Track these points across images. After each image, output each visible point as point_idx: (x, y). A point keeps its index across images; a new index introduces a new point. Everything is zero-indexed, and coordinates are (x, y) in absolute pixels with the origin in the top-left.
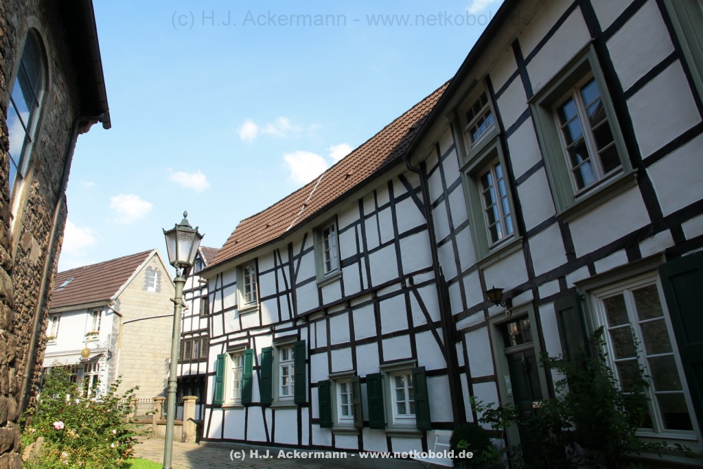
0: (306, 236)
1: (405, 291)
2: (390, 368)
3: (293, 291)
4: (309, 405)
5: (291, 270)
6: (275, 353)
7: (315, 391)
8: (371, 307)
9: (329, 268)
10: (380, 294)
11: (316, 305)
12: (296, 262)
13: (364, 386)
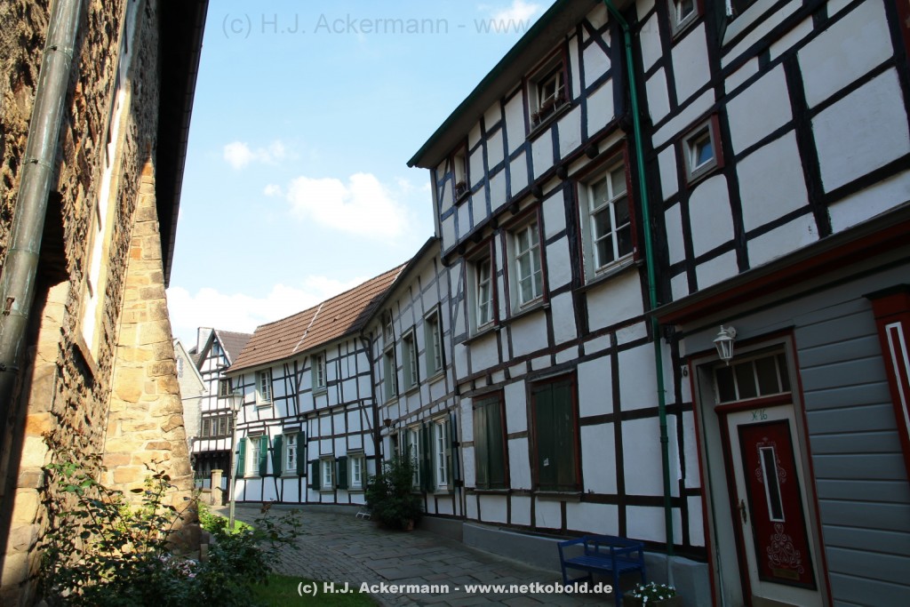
0: (306, 359)
1: (360, 408)
2: (353, 453)
3: (297, 395)
4: (306, 476)
5: (296, 380)
6: (284, 439)
7: (310, 466)
8: (343, 415)
9: (321, 384)
10: (348, 407)
11: (312, 409)
12: (299, 375)
13: (337, 463)
